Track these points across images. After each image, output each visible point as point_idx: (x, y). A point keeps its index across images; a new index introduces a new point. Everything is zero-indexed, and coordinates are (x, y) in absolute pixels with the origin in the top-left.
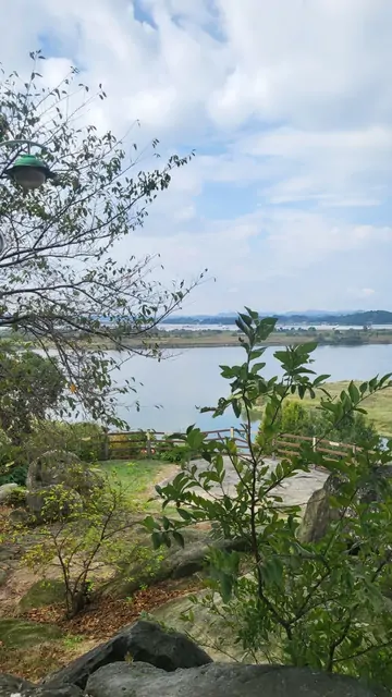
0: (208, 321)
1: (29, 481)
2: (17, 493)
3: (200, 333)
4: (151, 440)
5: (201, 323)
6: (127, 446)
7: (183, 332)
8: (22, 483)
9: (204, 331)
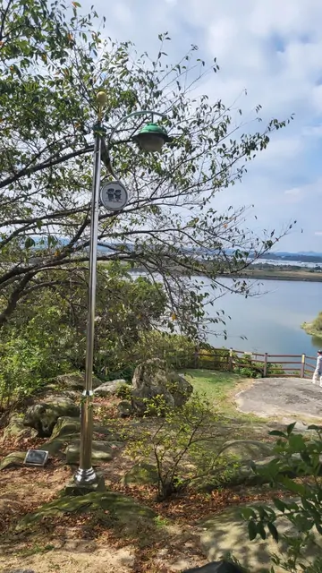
0: (289, 257)
1: (134, 380)
2: (125, 388)
3: (281, 268)
4: (233, 357)
5: (283, 259)
6: (212, 359)
7: (266, 266)
8: (129, 380)
9: (285, 266)
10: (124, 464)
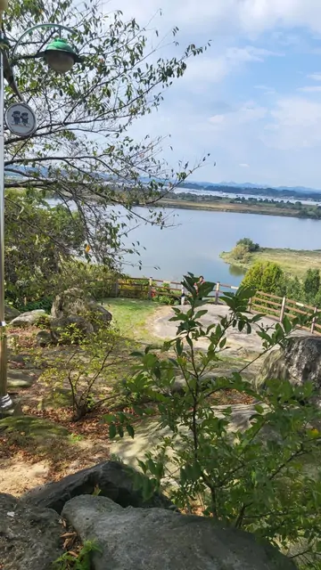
0: (211, 188)
1: (53, 310)
2: (44, 318)
3: (203, 197)
4: (152, 285)
5: (206, 189)
6: (132, 288)
7: (189, 195)
8: (48, 310)
9: (207, 196)
10: (42, 390)
